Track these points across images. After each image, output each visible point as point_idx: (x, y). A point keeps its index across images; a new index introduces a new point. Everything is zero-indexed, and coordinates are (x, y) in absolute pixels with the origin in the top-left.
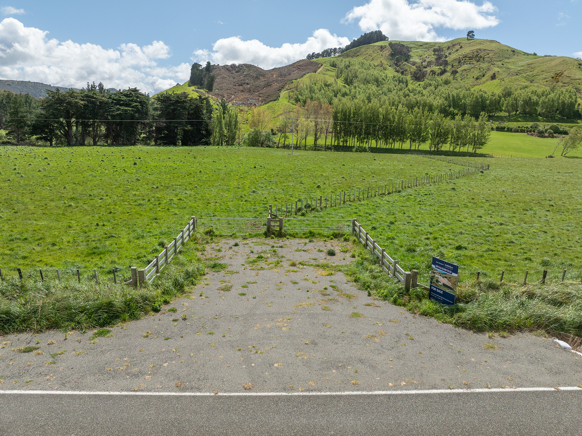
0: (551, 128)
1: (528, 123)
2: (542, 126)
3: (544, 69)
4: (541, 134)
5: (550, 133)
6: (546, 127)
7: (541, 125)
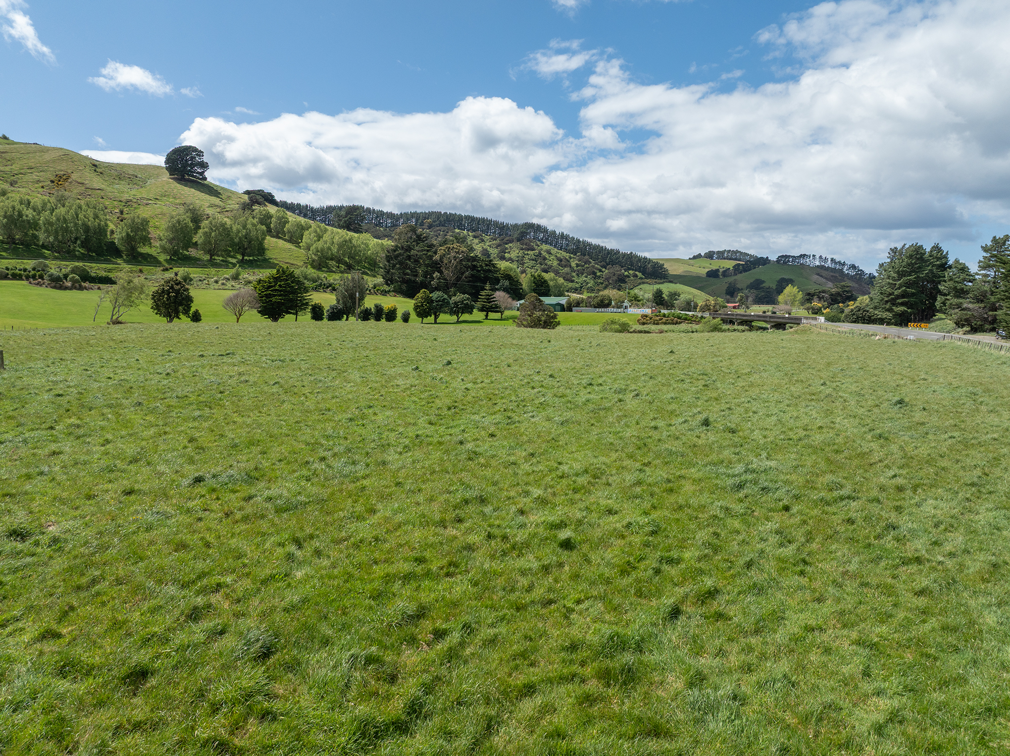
0: (73, 271)
1: (25, 261)
2: (55, 267)
3: (33, 165)
4: (57, 283)
5: (74, 281)
6: (63, 270)
7: (53, 267)
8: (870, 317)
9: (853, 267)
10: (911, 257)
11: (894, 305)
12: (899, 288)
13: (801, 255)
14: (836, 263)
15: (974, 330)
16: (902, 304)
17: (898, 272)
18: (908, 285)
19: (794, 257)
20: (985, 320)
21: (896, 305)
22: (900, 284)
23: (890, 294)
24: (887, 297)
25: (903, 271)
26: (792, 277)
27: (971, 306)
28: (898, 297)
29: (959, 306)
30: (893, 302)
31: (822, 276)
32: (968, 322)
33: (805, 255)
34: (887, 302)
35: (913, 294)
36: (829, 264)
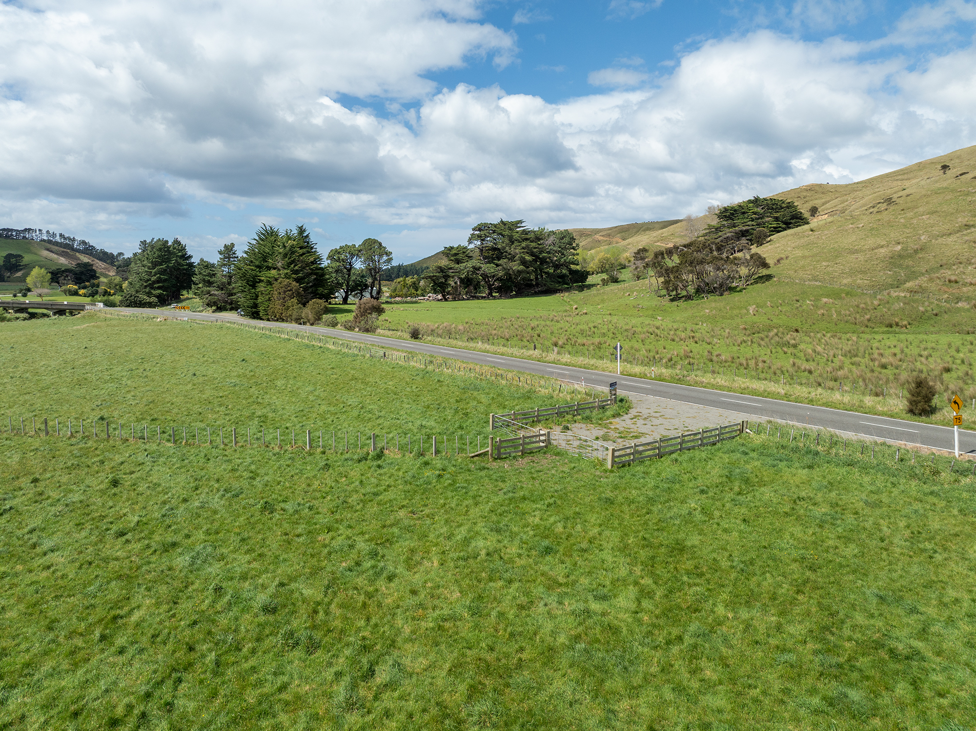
8: (140, 301)
9: (84, 242)
10: (160, 250)
11: (152, 288)
12: (155, 275)
13: (26, 230)
14: (65, 239)
15: (220, 309)
16: (159, 288)
17: (152, 262)
18: (163, 272)
19: (18, 230)
20: (226, 302)
21: (155, 289)
22: (155, 272)
23: (148, 280)
24: (146, 282)
25: (156, 261)
26: (19, 253)
27: (216, 293)
28: (154, 282)
29: (208, 293)
30: (151, 286)
31: (52, 252)
32: (215, 303)
33: (30, 229)
34: (146, 287)
35: (165, 280)
36: (58, 239)
